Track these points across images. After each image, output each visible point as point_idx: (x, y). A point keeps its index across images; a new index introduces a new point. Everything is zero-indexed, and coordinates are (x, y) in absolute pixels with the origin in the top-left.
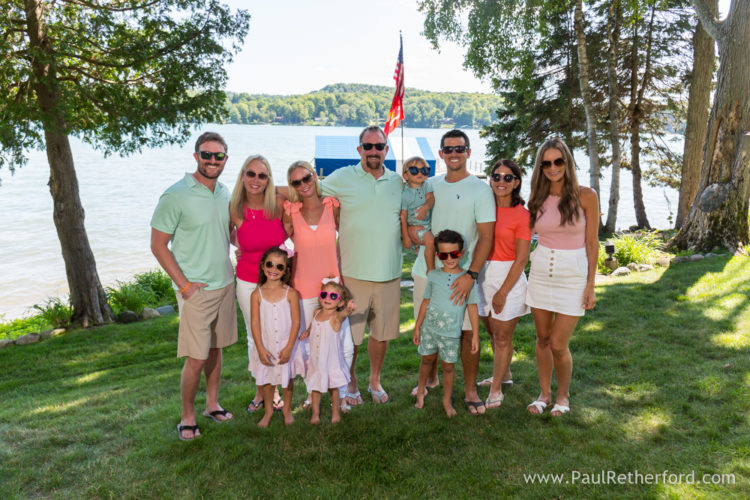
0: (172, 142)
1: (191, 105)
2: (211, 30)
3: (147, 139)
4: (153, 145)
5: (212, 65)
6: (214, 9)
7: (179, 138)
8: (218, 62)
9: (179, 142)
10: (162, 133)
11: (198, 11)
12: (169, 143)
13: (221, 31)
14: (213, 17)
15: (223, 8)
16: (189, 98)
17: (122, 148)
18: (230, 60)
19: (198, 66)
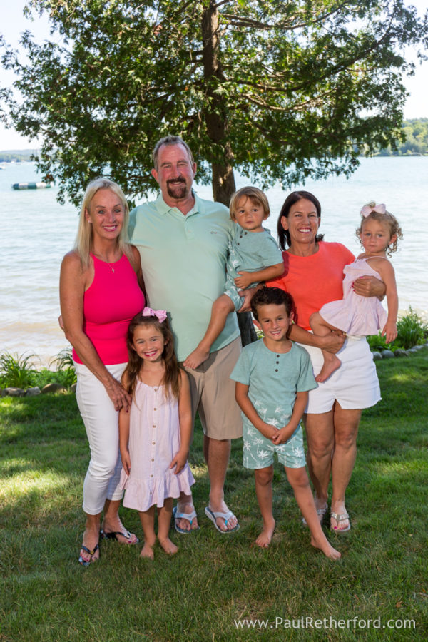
0: (338, 173)
1: (364, 129)
2: (392, 39)
3: (312, 170)
4: (318, 177)
5: (388, 80)
6: (399, 11)
7: (346, 168)
8: (395, 76)
9: (346, 173)
10: (327, 163)
11: (375, 18)
12: (335, 173)
13: (404, 39)
14: (396, 23)
15: (408, 9)
16: (361, 121)
17: (286, 181)
18: (412, 73)
19: (372, 82)
